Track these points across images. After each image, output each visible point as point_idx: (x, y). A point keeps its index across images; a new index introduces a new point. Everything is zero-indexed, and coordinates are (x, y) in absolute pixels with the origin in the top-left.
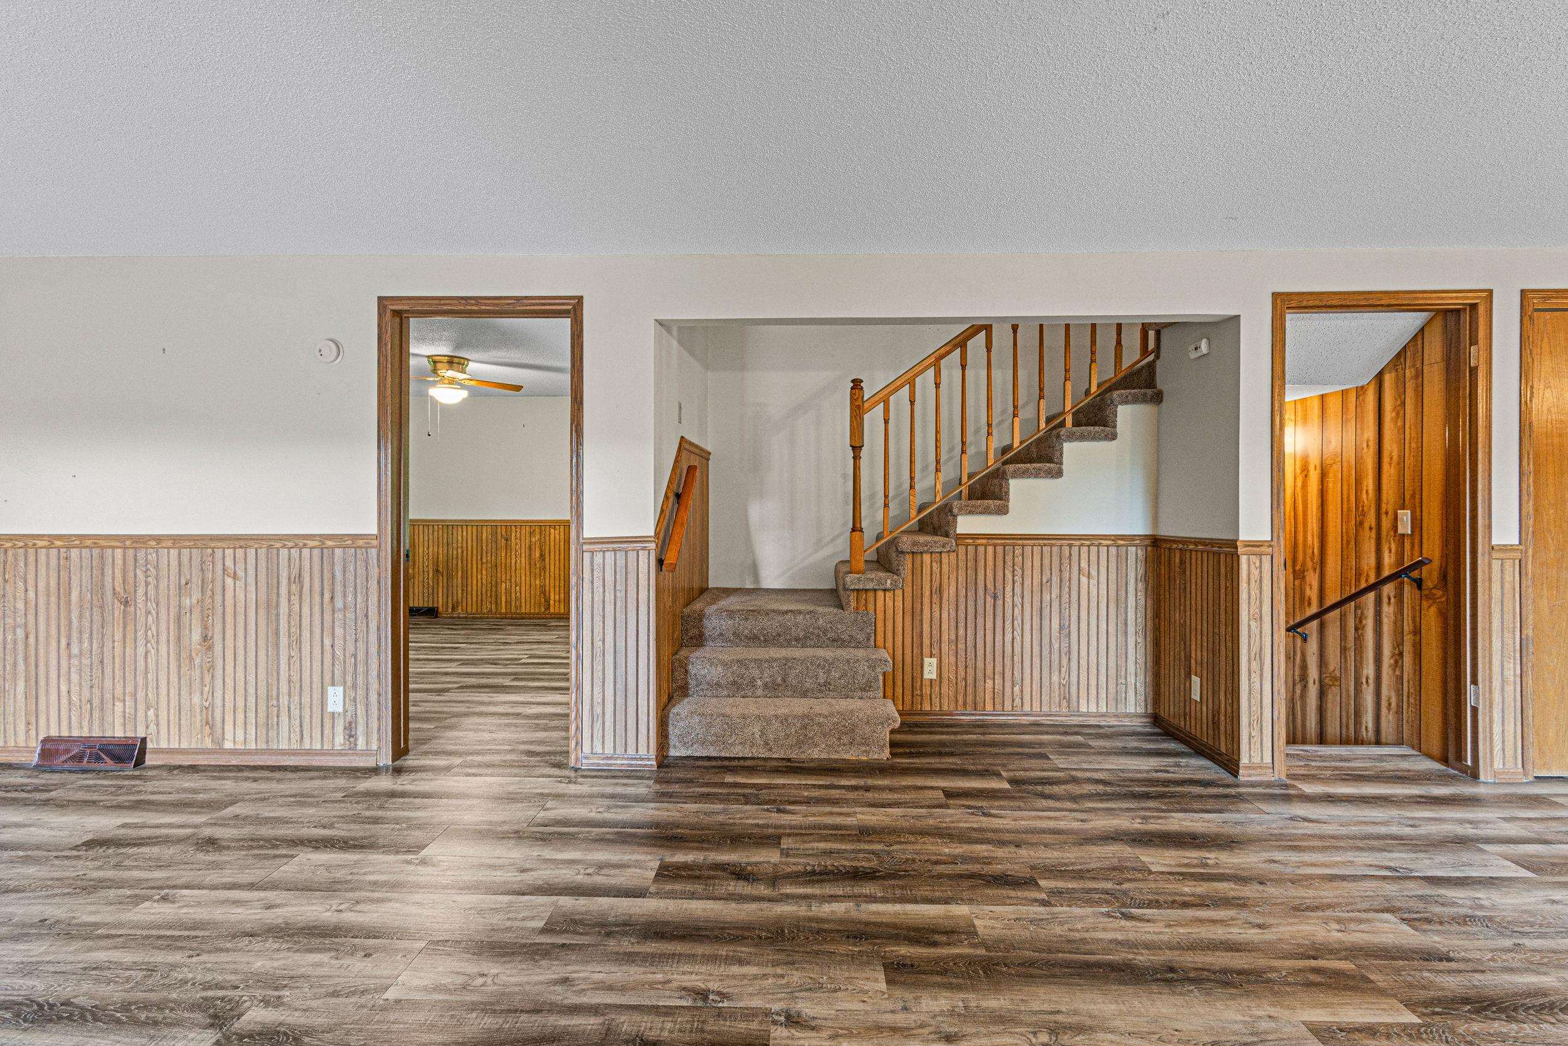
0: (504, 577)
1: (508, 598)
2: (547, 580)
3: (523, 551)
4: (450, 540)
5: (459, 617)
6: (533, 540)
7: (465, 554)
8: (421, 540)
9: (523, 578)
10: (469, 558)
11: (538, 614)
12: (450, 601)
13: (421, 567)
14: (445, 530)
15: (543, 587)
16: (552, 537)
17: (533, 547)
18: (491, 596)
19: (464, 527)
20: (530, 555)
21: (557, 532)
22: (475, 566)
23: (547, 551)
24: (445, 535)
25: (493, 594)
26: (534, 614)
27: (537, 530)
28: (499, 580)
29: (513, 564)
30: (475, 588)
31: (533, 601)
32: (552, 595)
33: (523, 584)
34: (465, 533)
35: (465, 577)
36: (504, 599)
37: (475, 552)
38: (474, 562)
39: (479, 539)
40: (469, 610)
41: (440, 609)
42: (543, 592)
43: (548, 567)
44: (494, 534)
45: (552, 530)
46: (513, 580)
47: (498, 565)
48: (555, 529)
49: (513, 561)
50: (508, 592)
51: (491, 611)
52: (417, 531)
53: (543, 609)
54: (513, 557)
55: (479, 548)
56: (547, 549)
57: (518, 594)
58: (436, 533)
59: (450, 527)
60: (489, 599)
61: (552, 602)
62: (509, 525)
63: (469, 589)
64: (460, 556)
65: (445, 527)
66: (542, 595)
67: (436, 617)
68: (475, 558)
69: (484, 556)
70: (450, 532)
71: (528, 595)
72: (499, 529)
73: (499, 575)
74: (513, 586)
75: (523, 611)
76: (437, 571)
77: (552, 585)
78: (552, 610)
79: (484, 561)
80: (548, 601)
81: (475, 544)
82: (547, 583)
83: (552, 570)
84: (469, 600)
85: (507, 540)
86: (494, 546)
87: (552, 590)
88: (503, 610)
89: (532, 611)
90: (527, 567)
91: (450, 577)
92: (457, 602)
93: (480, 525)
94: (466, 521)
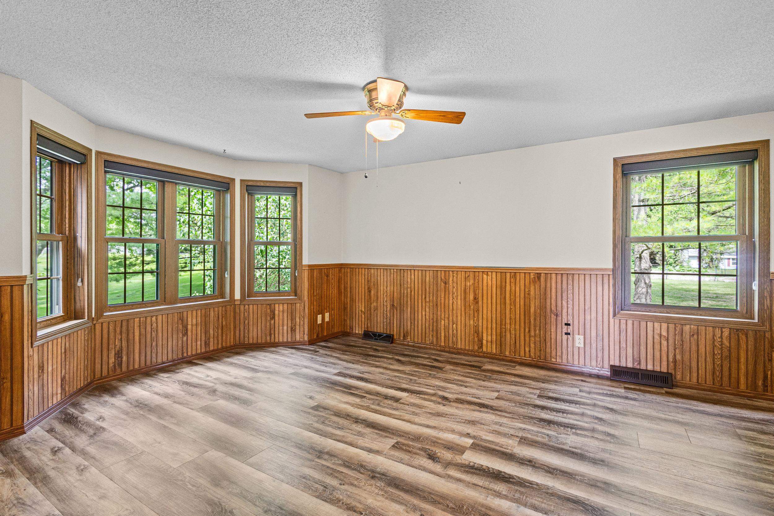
0: (443, 315)
1: (447, 333)
2: (480, 321)
3: (459, 293)
4: (402, 281)
5: (408, 345)
6: (468, 284)
7: (413, 293)
8: (382, 280)
9: (459, 318)
10: (416, 297)
11: (472, 351)
12: (402, 331)
13: (382, 301)
14: (399, 273)
15: (476, 327)
16: (485, 281)
17: (468, 291)
18: (433, 330)
19: (413, 271)
20: (465, 298)
21: (489, 278)
22: (420, 304)
23: (480, 295)
24: (399, 278)
25: (435, 328)
26: (468, 350)
27: (472, 275)
28: (439, 318)
29: (451, 305)
30: (420, 322)
31: (467, 339)
32: (485, 335)
33: (459, 323)
34: (413, 277)
35: (413, 312)
36: (443, 334)
37: (420, 293)
38: (420, 301)
39: (424, 282)
40: (416, 340)
41: (395, 337)
42: (477, 332)
43: (481, 309)
44: (435, 277)
45: (485, 276)
46: (451, 318)
47: (439, 304)
48: (487, 275)
49: (451, 302)
50: (447, 328)
51: (432, 343)
52: (379, 274)
53: (476, 348)
54: (451, 298)
55: (424, 289)
56: (480, 291)
57: (455, 331)
58: (392, 275)
59: (402, 271)
60: (431, 333)
61: (484, 342)
62: (447, 270)
63: (416, 323)
64: (409, 294)
65: (398, 271)
66: (476, 335)
67: (392, 343)
68: (420, 297)
69: (427, 296)
70: (402, 275)
71: (463, 333)
72: (439, 274)
73: (439, 313)
74: (451, 323)
75: (459, 347)
76: (393, 305)
77: (485, 326)
78: (484, 349)
79: (428, 300)
80: (481, 341)
81: (420, 286)
82: (480, 324)
83: (485, 312)
84: (416, 331)
85: (445, 283)
86: (435, 288)
87: (485, 331)
88: (443, 344)
89: (467, 348)
90: (463, 309)
91: (402, 311)
92: (407, 332)
93: (424, 269)
94: (413, 266)
